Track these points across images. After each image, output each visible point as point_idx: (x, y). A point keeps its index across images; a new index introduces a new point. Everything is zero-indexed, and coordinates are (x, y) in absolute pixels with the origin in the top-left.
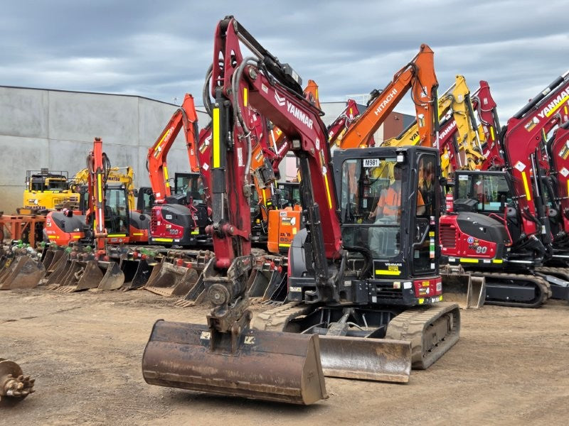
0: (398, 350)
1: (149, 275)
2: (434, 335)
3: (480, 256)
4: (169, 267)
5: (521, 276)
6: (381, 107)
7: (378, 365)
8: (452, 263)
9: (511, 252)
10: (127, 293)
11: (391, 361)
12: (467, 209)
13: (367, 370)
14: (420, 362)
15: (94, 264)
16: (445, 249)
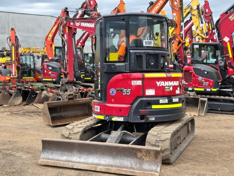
0: (152, 154)
1: (35, 97)
2: (179, 137)
3: (205, 87)
4: (45, 93)
5: (227, 98)
6: (154, 10)
7: (138, 165)
8: (190, 91)
9: (221, 85)
10: (23, 107)
11: (147, 162)
12: (198, 62)
13: (131, 168)
14: (169, 159)
15: (5, 92)
16: (187, 83)
